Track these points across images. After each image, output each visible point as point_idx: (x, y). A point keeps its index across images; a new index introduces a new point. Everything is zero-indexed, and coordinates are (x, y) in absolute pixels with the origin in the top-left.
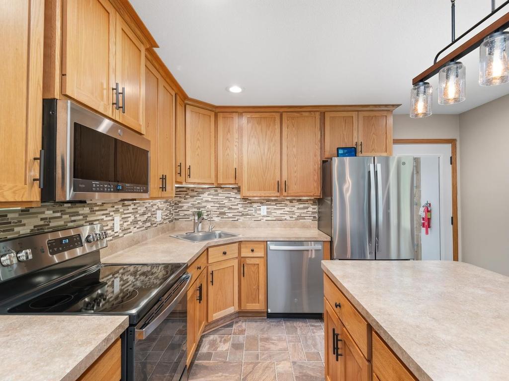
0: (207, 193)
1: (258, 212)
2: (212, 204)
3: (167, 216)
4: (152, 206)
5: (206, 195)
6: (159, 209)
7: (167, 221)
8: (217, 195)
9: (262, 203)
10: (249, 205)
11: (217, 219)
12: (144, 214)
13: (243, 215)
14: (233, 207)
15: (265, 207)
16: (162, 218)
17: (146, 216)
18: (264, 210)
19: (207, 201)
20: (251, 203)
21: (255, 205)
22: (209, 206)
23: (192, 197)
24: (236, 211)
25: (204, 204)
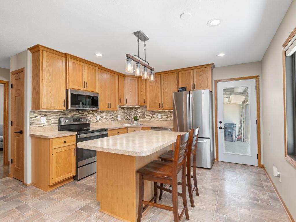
0: (139, 109)
1: (157, 117)
2: (141, 114)
3: (124, 117)
4: (115, 114)
5: (139, 110)
6: (119, 115)
7: (125, 120)
8: (143, 110)
9: (159, 113)
10: (154, 114)
11: (143, 120)
12: (111, 116)
13: (152, 118)
14: (148, 115)
15: (160, 115)
16: (121, 118)
17: (112, 117)
18: (159, 116)
19: (139, 112)
20: (154, 113)
21: (156, 114)
22: (140, 114)
23: (134, 111)
24: (149, 116)
25: (138, 114)
